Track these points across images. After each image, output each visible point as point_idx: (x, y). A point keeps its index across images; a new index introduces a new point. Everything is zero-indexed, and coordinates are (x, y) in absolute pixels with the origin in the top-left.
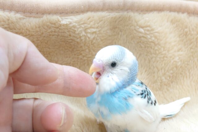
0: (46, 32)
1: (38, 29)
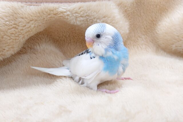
0: (47, 17)
1: (38, 14)
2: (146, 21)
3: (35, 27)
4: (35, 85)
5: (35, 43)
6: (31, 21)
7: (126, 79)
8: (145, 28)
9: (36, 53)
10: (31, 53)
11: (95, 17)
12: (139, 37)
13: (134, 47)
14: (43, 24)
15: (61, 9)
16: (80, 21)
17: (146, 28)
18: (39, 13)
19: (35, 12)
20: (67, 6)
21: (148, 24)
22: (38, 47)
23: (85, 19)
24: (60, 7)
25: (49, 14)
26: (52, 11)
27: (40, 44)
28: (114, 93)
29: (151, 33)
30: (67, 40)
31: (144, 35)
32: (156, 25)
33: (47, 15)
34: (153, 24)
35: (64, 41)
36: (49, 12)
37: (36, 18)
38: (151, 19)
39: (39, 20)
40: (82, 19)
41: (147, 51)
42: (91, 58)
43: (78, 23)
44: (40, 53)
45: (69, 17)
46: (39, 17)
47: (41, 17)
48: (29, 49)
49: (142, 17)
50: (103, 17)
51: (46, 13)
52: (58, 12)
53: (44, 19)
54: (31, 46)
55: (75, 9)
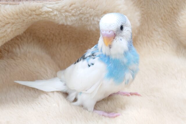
0: (27, 18)
2: (164, 8)
3: (12, 31)
4: (14, 103)
5: (13, 44)
6: (7, 24)
7: (132, 94)
8: (162, 19)
9: (15, 58)
10: (8, 58)
11: (91, 14)
12: (154, 29)
13: (147, 45)
14: (23, 26)
15: (45, 9)
16: (72, 21)
17: (163, 17)
18: (17, 15)
19: (12, 13)
20: (53, 4)
21: (167, 13)
22: (18, 50)
23: (78, 18)
24: (45, 6)
25: (30, 15)
26: (34, 11)
27: (20, 46)
28: (114, 117)
29: (171, 25)
30: (56, 39)
31: (161, 27)
32: (177, 14)
33: (28, 16)
34: (174, 12)
35: (52, 40)
36: (30, 12)
37: (13, 21)
38: (171, 6)
39: (18, 23)
40: (73, 18)
41: (164, 49)
42: (89, 66)
43: (69, 23)
44: (20, 58)
45: (56, 18)
46: (17, 19)
47: (20, 19)
48: (5, 52)
49: (159, 3)
50: (102, 13)
51: (26, 13)
52: (42, 12)
53: (24, 20)
54: (9, 48)
55: (65, 8)
